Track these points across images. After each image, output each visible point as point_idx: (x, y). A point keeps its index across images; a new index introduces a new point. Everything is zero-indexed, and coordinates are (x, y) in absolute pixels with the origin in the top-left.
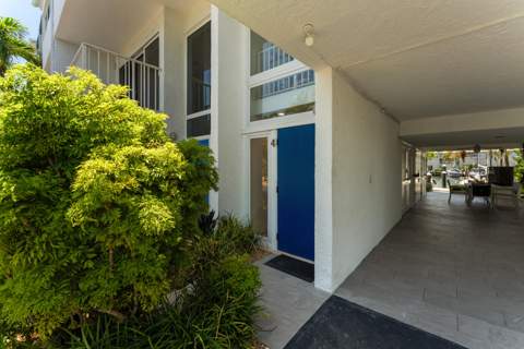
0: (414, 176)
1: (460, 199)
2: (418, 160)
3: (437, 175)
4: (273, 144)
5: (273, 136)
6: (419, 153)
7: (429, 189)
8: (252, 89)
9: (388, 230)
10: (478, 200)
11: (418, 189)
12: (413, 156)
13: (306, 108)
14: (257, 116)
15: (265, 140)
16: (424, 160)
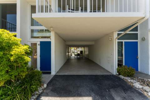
0: (69, 52)
1: (76, 57)
2: (69, 49)
3: (73, 52)
4: (39, 45)
5: (39, 43)
6: (69, 48)
7: (71, 55)
8: (31, 30)
9: (64, 63)
10: (78, 57)
11: (69, 55)
12: (68, 49)
13: (49, 37)
14: (33, 37)
15: (36, 43)
16: (70, 49)
